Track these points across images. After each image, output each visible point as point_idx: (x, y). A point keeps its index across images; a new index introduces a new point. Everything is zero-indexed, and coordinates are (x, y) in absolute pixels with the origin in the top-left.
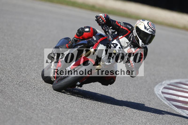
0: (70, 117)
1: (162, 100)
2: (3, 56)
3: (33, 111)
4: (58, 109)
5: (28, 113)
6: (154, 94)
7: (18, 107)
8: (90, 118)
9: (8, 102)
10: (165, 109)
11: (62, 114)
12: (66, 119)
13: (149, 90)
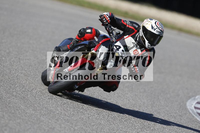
0: (96, 129)
1: (195, 116)
2: (27, 61)
3: (56, 121)
4: (82, 120)
5: (50, 123)
6: (186, 109)
7: (40, 116)
8: (116, 131)
9: (30, 110)
10: (197, 125)
11: (87, 125)
12: (91, 131)
13: (181, 104)
